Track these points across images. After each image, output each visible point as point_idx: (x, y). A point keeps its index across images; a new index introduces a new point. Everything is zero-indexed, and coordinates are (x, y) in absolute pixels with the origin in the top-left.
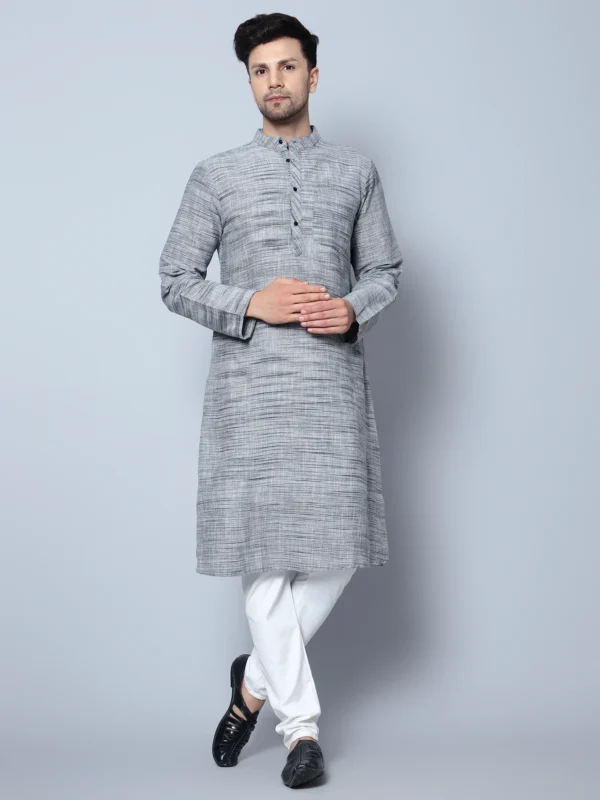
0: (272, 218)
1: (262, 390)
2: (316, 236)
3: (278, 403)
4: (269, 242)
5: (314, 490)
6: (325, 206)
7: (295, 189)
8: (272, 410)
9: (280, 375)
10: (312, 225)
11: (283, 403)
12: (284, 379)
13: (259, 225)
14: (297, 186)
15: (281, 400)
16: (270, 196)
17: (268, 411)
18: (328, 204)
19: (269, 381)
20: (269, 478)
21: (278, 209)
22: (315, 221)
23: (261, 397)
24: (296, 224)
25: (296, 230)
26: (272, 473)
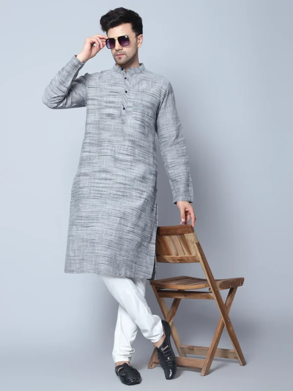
0: (113, 105)
1: (95, 185)
2: (133, 115)
3: (102, 193)
4: (109, 115)
5: (114, 235)
6: (140, 102)
7: (126, 92)
8: (99, 195)
9: (106, 179)
10: (132, 110)
11: (105, 193)
12: (108, 182)
13: (106, 106)
14: (127, 91)
15: (105, 191)
16: (113, 94)
17: (97, 195)
18: (142, 100)
19: (100, 181)
20: (92, 226)
21: (116, 101)
22: (134, 108)
23: (95, 188)
24: (124, 109)
25: (123, 111)
26: (95, 224)
